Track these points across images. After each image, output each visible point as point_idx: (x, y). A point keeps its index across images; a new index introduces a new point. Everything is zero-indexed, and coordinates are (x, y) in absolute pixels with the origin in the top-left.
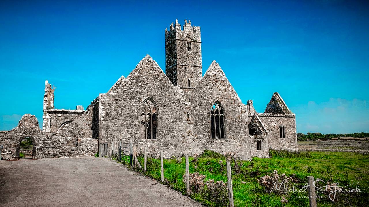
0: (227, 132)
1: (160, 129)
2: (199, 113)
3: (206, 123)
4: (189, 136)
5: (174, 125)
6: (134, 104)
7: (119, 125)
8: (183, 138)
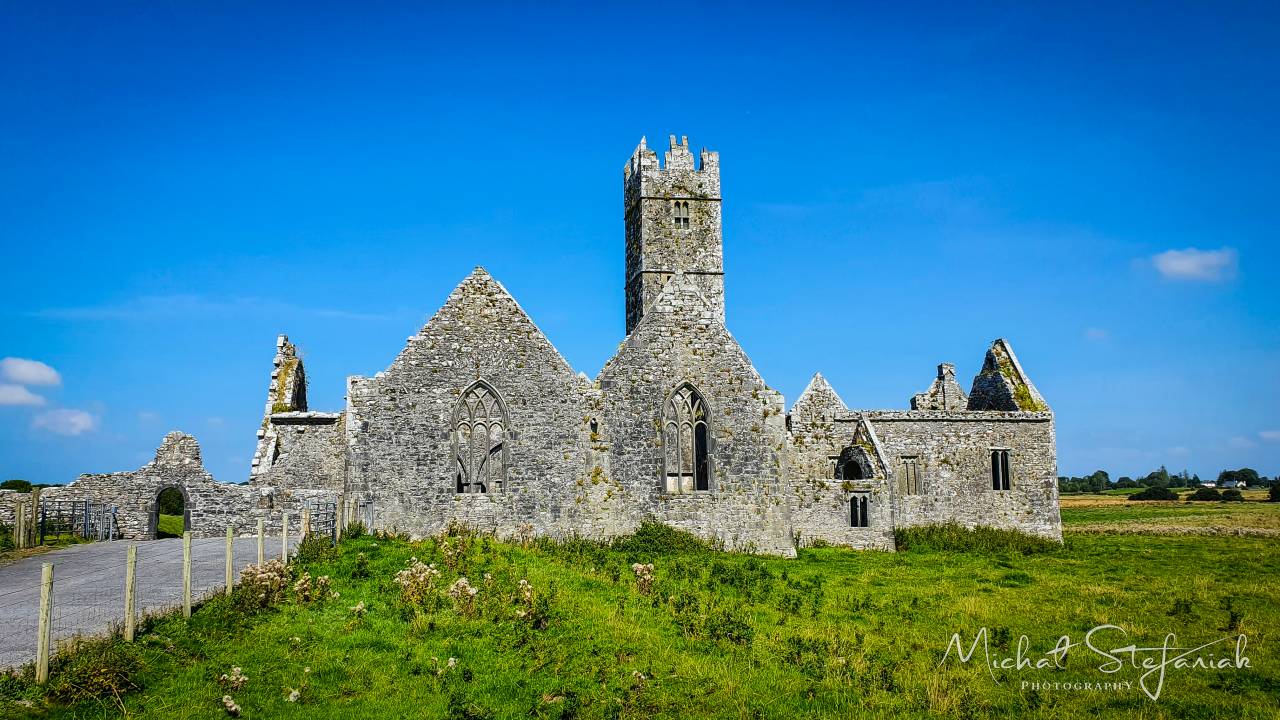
0: (716, 471)
1: (511, 465)
2: (628, 420)
3: (650, 446)
4: (595, 483)
5: (552, 455)
6: (439, 401)
7: (396, 457)
8: (579, 488)
